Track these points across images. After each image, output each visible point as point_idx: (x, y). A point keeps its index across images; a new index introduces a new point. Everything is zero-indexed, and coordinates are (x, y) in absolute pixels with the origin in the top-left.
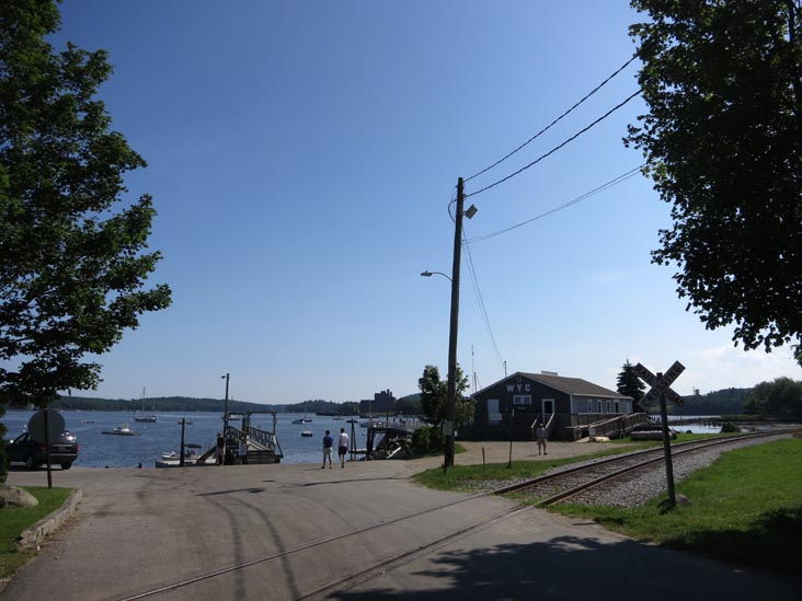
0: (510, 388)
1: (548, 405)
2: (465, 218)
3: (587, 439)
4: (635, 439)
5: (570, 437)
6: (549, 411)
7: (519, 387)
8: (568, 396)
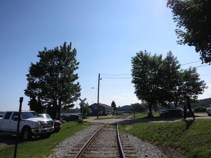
0: (94, 106)
1: (101, 109)
2: (100, 80)
3: (109, 115)
4: (117, 115)
5: (106, 115)
6: (101, 110)
7: (95, 106)
8: (105, 107)
